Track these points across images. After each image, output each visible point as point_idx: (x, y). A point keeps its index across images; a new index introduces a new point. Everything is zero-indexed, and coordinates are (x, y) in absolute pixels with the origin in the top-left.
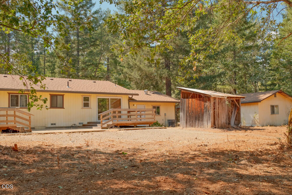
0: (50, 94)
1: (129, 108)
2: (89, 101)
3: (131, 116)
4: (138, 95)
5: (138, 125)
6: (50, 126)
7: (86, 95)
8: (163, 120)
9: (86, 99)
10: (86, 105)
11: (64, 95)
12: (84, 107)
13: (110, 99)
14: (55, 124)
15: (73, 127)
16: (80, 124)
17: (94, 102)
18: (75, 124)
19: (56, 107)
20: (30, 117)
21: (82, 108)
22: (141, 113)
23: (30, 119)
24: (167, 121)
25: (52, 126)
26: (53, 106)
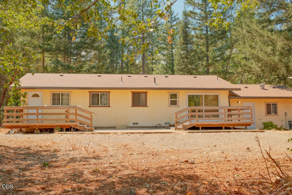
0: (131, 92)
1: (230, 105)
2: (177, 99)
3: (232, 116)
4: (240, 89)
5: (235, 127)
6: (132, 125)
7: (174, 92)
8: (282, 121)
9: (174, 96)
10: (174, 103)
11: (147, 92)
12: (171, 104)
13: (203, 95)
14: (137, 124)
15: (157, 127)
16: (166, 123)
17: (183, 100)
18: (160, 124)
19: (139, 105)
20: (91, 116)
21: (169, 106)
22: (239, 112)
23: (92, 118)
24: (287, 122)
25: (134, 125)
26: (135, 104)
